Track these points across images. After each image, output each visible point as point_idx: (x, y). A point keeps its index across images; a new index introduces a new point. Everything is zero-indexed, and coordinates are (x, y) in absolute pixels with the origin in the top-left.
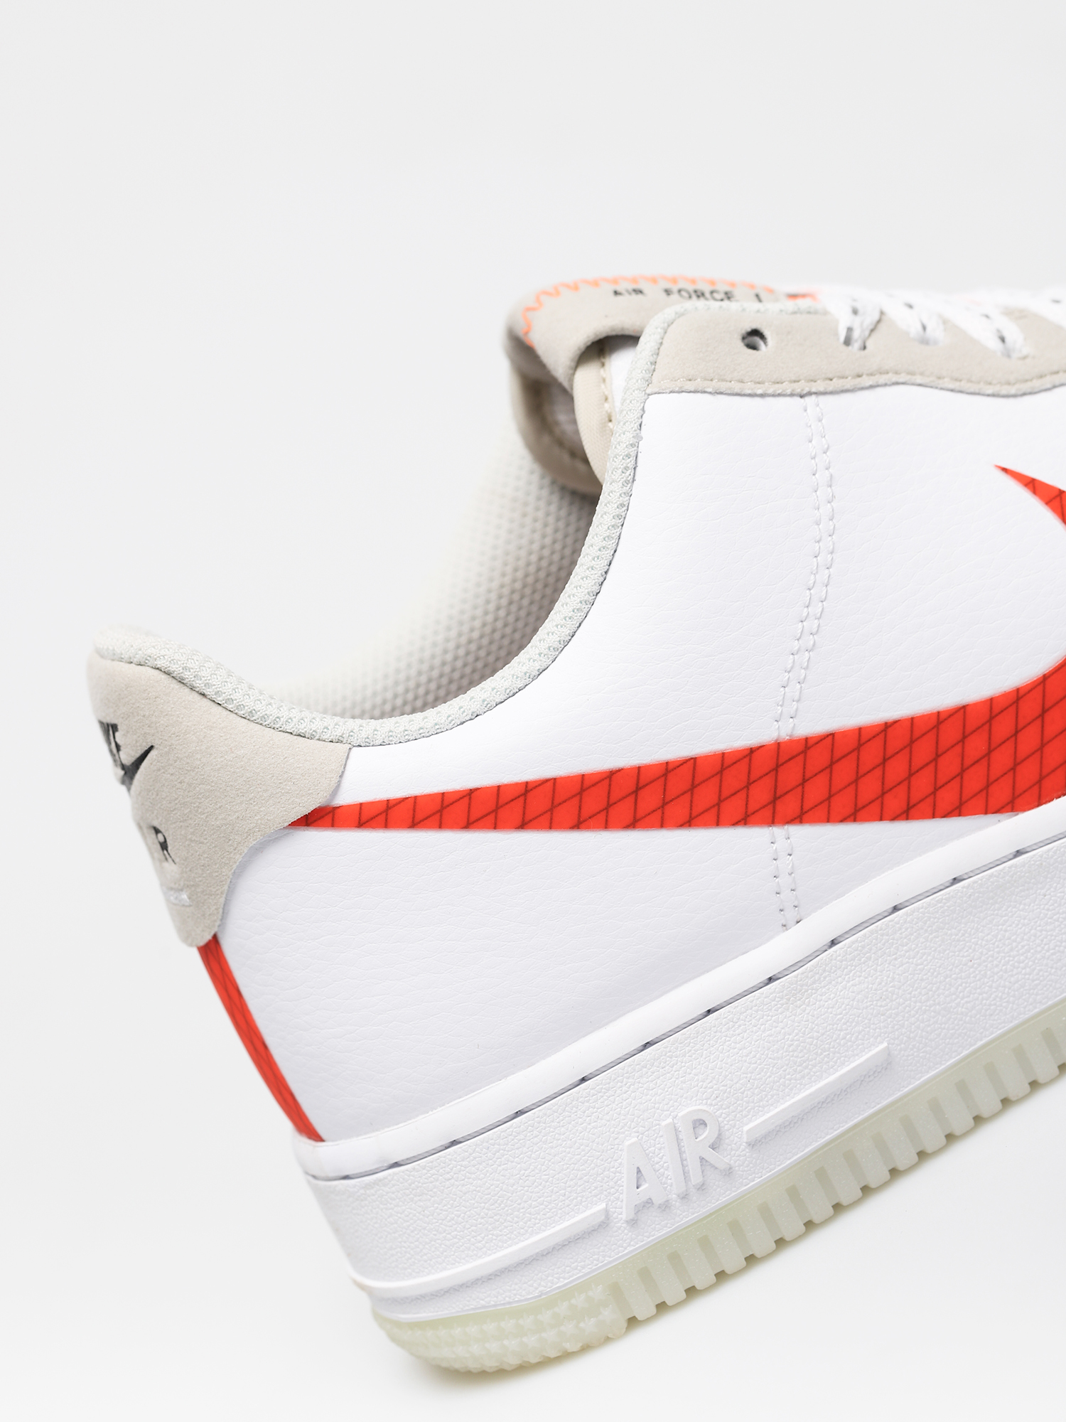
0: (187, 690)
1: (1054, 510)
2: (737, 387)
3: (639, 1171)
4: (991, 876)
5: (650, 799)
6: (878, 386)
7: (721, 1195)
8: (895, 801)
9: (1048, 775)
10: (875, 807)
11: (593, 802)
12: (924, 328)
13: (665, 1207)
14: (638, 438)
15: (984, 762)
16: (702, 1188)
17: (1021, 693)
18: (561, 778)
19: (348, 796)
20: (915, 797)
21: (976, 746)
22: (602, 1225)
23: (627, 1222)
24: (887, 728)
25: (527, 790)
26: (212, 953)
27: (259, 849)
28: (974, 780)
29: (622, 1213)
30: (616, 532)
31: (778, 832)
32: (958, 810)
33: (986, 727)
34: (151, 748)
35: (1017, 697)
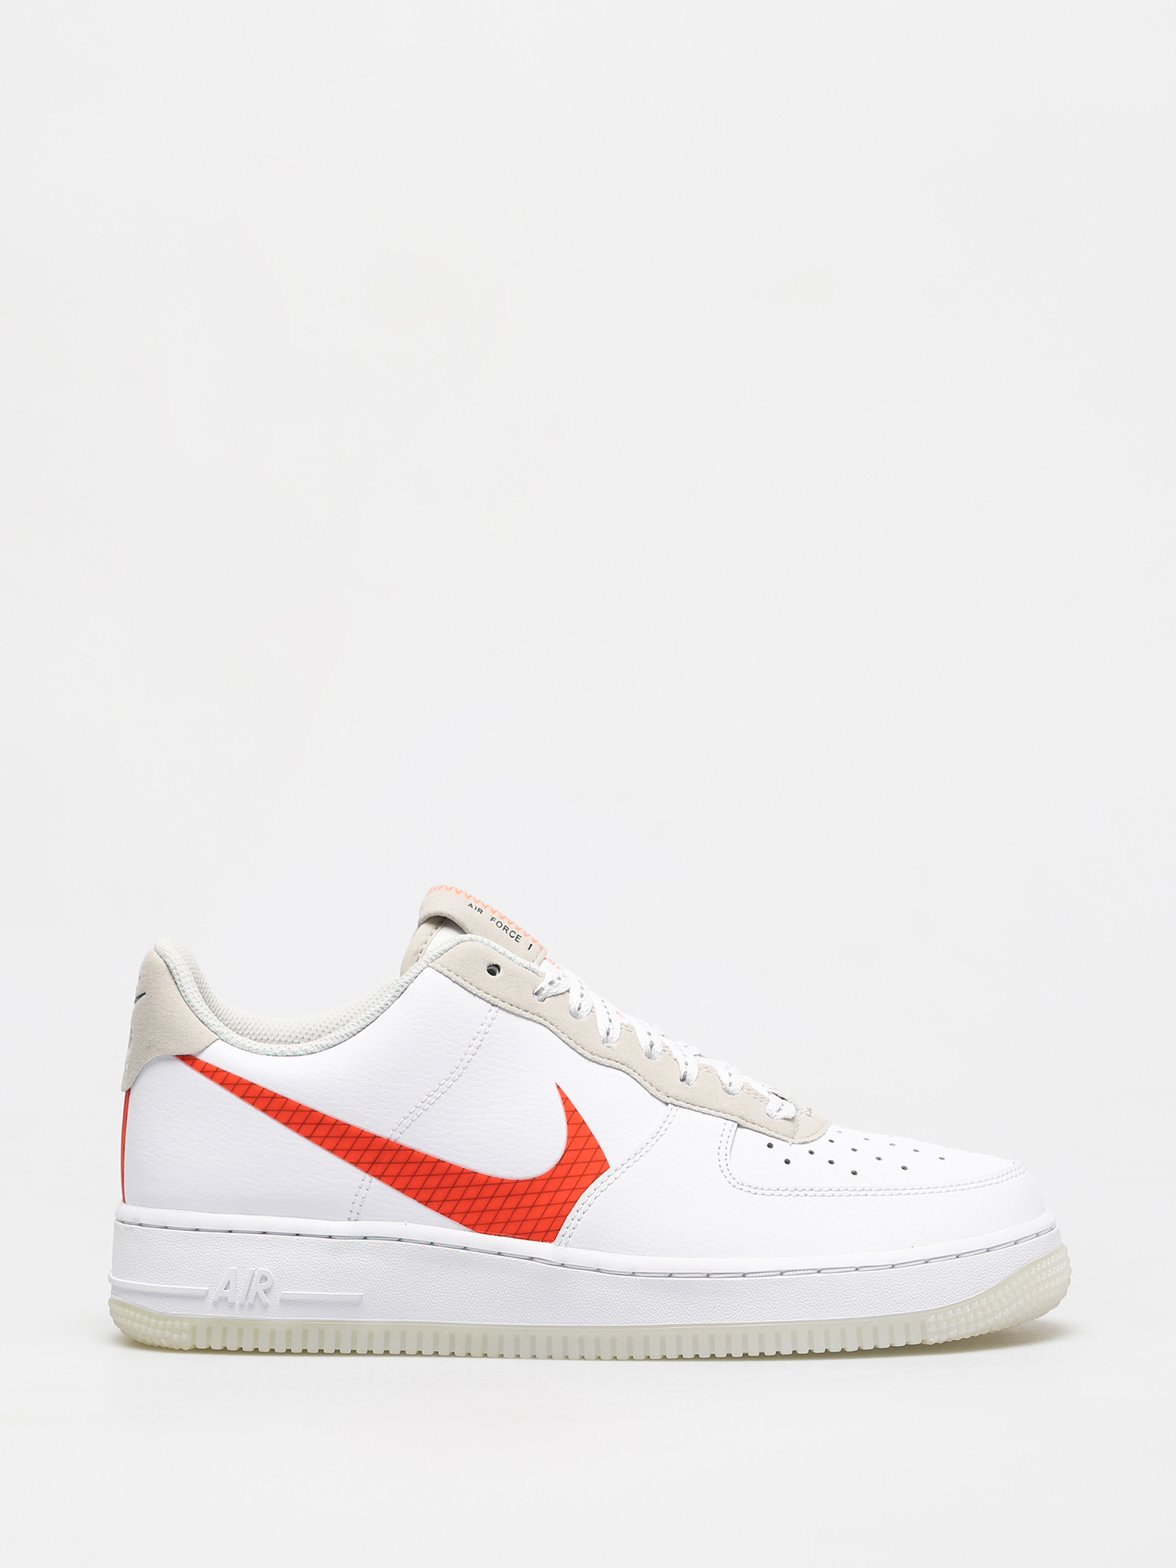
0: (171, 978)
1: (567, 1116)
2: (466, 984)
3: (229, 1283)
4: (447, 1250)
5: (322, 1131)
6: (531, 1020)
7: (257, 1315)
8: (424, 1195)
9: (496, 1223)
10: (415, 1192)
11: (298, 1118)
12: (579, 1009)
13: (232, 1305)
14: (412, 982)
15: (472, 1201)
16: (251, 1306)
17: (504, 1181)
18: (267, 1090)
19: (204, 1057)
20: (435, 1198)
21: (472, 1192)
22: (201, 1298)
23: (214, 1302)
24: (439, 1162)
25: (275, 1096)
26: (128, 1092)
27: (160, 1060)
28: (463, 1206)
29: (212, 1297)
30: (377, 1014)
31: (368, 1177)
32: (449, 1215)
33: (481, 1187)
34: (145, 994)
35: (501, 1182)
